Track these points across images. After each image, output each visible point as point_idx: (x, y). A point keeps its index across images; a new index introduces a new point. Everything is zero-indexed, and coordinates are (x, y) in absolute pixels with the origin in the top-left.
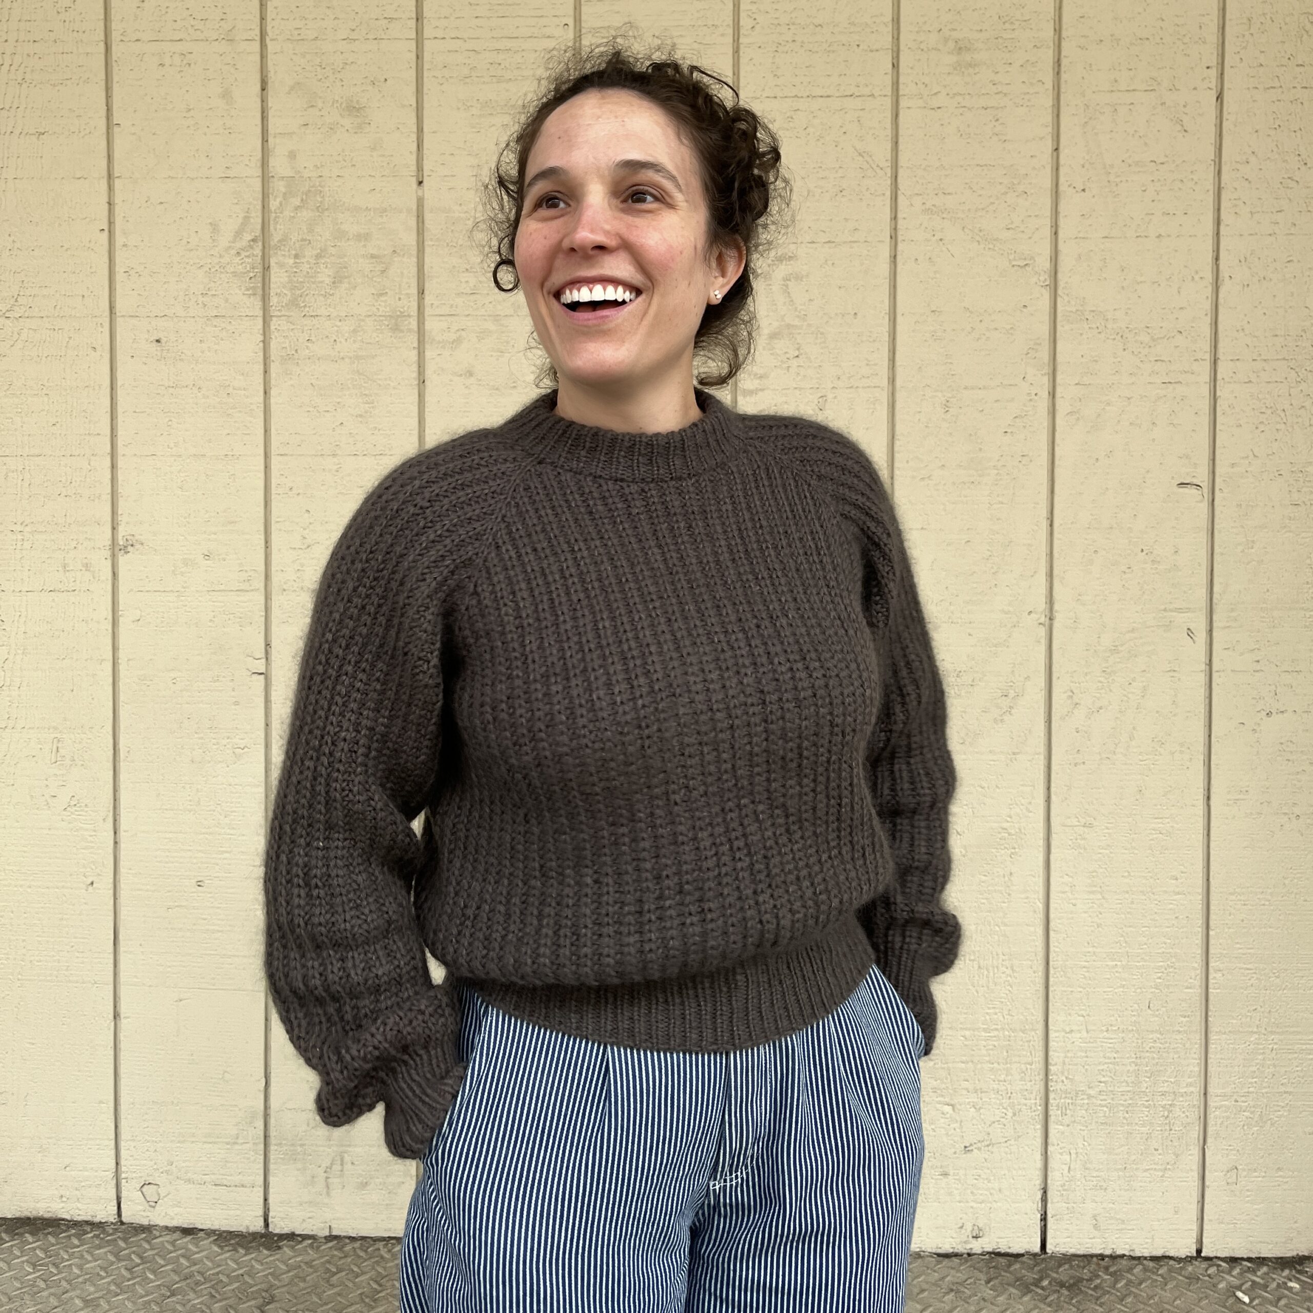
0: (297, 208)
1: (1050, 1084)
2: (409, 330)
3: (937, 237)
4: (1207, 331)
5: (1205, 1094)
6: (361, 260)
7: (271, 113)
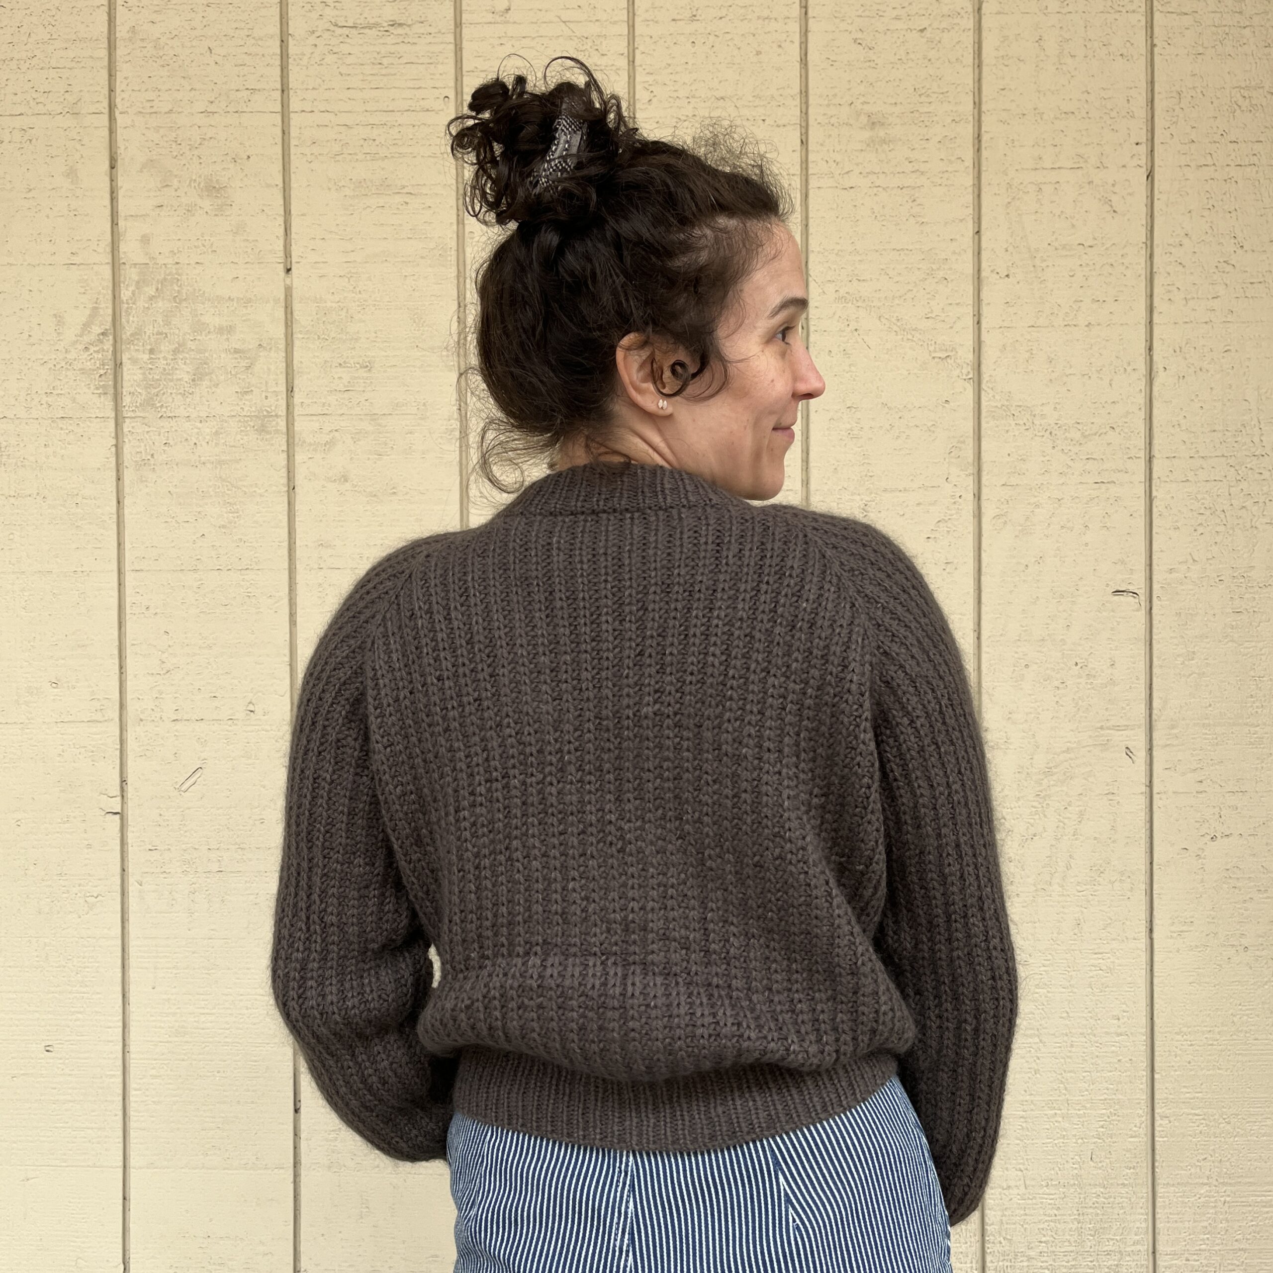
0: (151, 298)
1: (987, 1245)
2: (277, 431)
3: (852, 327)
4: (1140, 426)
5: (1154, 1252)
6: (223, 355)
7: (121, 193)
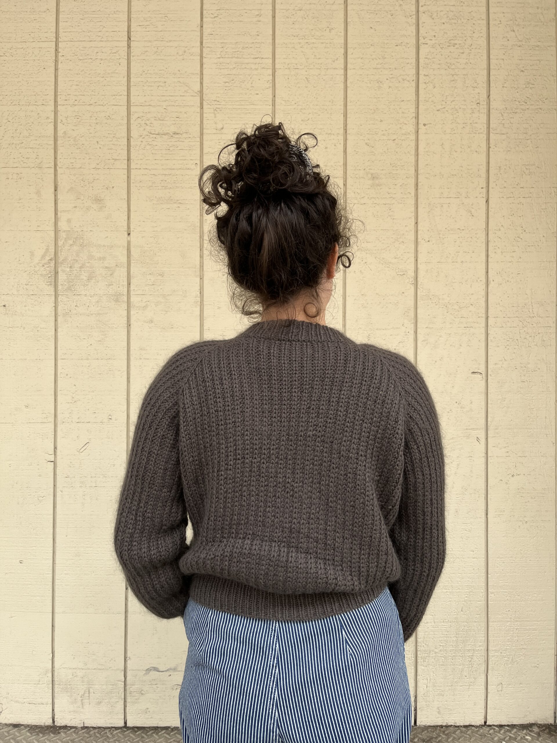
0: (71, 245)
1: (418, 647)
2: (123, 301)
3: (364, 262)
4: (483, 304)
5: (487, 650)
6: (101, 269)
7: (59, 201)
